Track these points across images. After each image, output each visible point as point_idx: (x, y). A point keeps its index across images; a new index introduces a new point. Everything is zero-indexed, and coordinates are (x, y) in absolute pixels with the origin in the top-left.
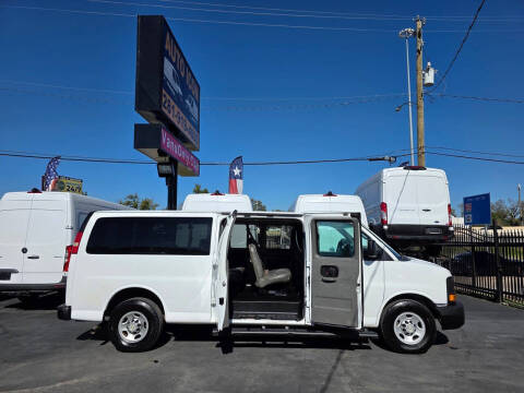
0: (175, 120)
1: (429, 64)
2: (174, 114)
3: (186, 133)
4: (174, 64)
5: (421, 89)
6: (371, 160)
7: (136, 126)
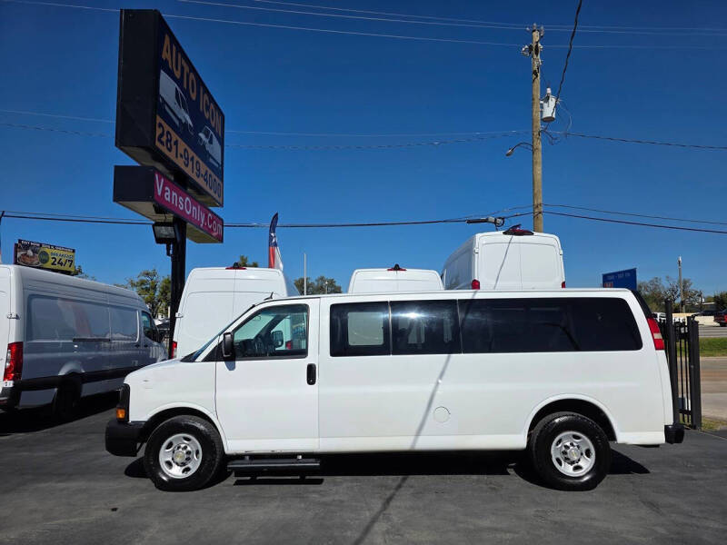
0: (180, 162)
1: (549, 91)
2: (179, 153)
3: (200, 181)
4: (179, 82)
5: (539, 126)
6: (469, 222)
7: (117, 168)
